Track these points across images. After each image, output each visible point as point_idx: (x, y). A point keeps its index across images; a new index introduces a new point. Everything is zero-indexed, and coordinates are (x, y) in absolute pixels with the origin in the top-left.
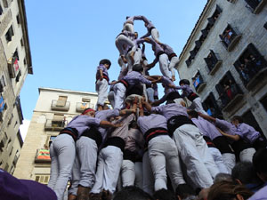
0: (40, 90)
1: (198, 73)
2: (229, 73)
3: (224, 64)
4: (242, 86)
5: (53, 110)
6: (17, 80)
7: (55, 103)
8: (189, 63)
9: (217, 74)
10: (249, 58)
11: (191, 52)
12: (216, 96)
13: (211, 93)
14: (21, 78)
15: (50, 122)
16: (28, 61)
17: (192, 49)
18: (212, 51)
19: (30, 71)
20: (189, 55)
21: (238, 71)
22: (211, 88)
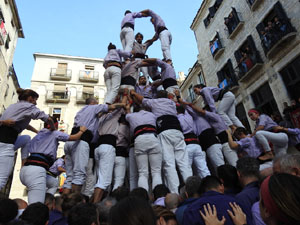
0: (35, 56)
1: (217, 36)
2: (250, 37)
5: (52, 79)
6: (7, 47)
7: (54, 72)
8: (207, 22)
9: (237, 37)
10: (273, 21)
12: (235, 64)
13: (229, 61)
14: (10, 44)
15: (50, 94)
16: (17, 23)
17: (212, 5)
18: (234, 9)
19: (21, 34)
20: (208, 12)
21: (260, 34)
22: (229, 54)
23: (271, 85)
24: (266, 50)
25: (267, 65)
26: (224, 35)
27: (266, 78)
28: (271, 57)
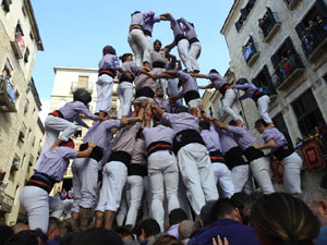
0: (55, 70)
1: (251, 40)
2: (289, 39)
3: (283, 27)
4: (303, 57)
6: (26, 61)
7: (75, 85)
8: (239, 25)
9: (274, 40)
10: (315, 20)
11: (242, 11)
12: (271, 70)
13: (265, 67)
14: (29, 58)
16: (35, 35)
17: (244, 6)
18: (269, 9)
19: (40, 47)
20: (240, 14)
21: (300, 37)
22: (265, 60)
23: (314, 93)
24: (307, 53)
25: (309, 70)
26: (259, 39)
27: (308, 84)
28: (313, 61)
